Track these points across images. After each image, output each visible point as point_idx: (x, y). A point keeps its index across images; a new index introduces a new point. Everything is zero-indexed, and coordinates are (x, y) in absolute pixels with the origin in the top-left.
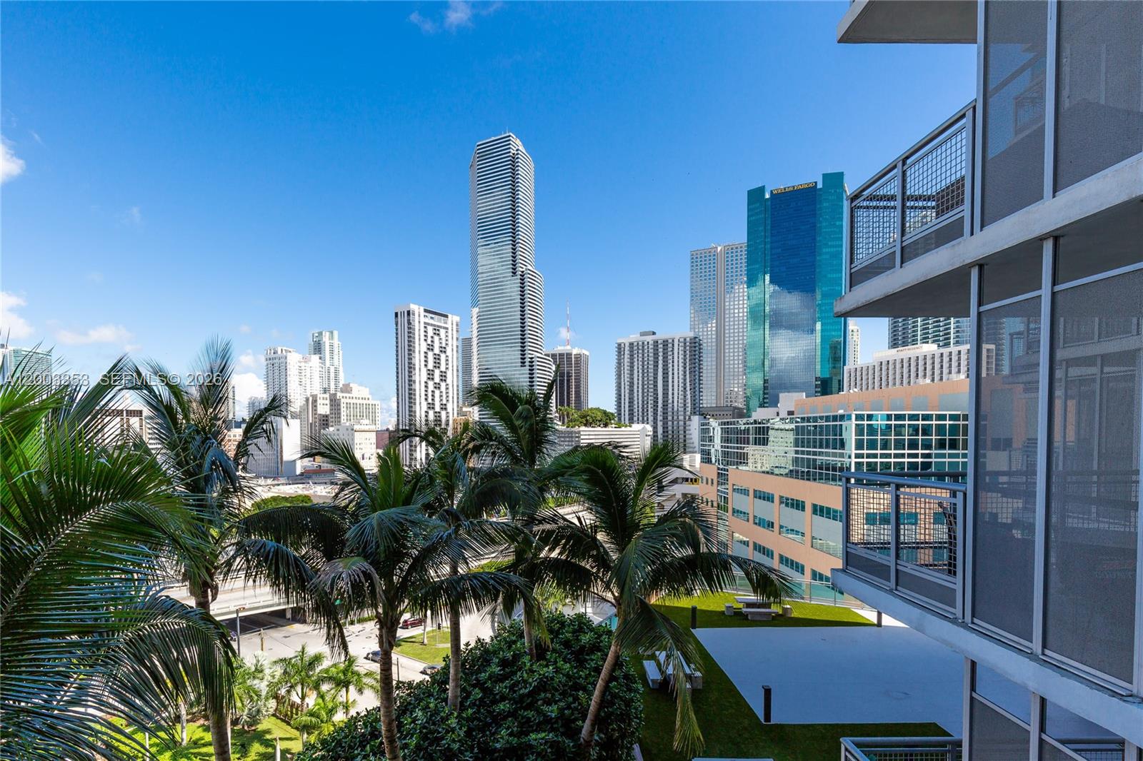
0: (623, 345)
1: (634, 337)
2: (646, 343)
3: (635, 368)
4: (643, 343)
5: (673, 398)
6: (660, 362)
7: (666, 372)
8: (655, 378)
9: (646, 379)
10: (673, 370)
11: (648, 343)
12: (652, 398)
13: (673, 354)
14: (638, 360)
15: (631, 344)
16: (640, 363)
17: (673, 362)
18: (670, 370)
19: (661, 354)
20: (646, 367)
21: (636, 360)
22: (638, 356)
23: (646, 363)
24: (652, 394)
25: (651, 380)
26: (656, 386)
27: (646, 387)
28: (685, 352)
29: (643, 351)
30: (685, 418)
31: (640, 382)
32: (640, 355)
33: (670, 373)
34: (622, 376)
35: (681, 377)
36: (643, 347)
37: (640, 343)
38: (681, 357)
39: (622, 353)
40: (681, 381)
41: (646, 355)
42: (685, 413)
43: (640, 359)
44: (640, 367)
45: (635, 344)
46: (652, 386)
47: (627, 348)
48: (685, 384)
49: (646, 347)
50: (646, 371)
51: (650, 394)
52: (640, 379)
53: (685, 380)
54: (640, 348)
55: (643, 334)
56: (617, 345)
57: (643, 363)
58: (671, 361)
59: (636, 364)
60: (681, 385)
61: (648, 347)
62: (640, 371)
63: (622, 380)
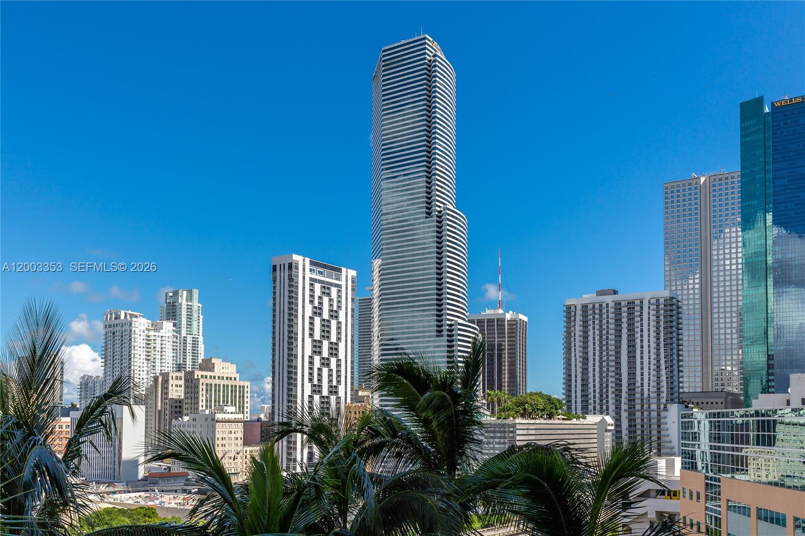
0: (573, 308)
1: (589, 297)
2: (604, 305)
3: (591, 338)
4: (601, 306)
5: (642, 379)
6: (625, 331)
7: (632, 344)
8: (618, 353)
9: (604, 353)
10: (642, 341)
11: (607, 305)
12: (613, 379)
13: (642, 320)
14: (594, 328)
15: (585, 307)
16: (597, 332)
17: (642, 331)
18: (638, 341)
19: (625, 320)
20: (604, 337)
21: (591, 328)
22: (594, 323)
23: (604, 332)
24: (613, 374)
25: (612, 356)
26: (618, 363)
27: (605, 364)
28: (658, 317)
29: (601, 316)
30: (659, 408)
31: (597, 359)
32: (597, 322)
33: (638, 346)
34: (573, 349)
35: (653, 351)
36: (601, 311)
37: (597, 306)
38: (652, 323)
39: (573, 318)
40: (653, 356)
41: (605, 321)
42: (659, 400)
43: (597, 327)
44: (597, 338)
45: (590, 306)
46: (613, 363)
47: (579, 312)
48: (658, 361)
49: (604, 311)
50: (604, 343)
51: (610, 374)
52: (597, 353)
53: (658, 355)
54: (597, 311)
55: (600, 293)
56: (565, 308)
57: (601, 332)
58: (639, 330)
59: (591, 333)
60: (653, 362)
61: (608, 311)
62: (597, 343)
63: (573, 354)
